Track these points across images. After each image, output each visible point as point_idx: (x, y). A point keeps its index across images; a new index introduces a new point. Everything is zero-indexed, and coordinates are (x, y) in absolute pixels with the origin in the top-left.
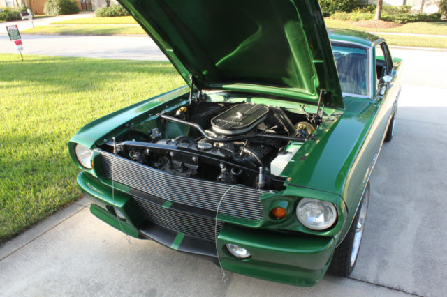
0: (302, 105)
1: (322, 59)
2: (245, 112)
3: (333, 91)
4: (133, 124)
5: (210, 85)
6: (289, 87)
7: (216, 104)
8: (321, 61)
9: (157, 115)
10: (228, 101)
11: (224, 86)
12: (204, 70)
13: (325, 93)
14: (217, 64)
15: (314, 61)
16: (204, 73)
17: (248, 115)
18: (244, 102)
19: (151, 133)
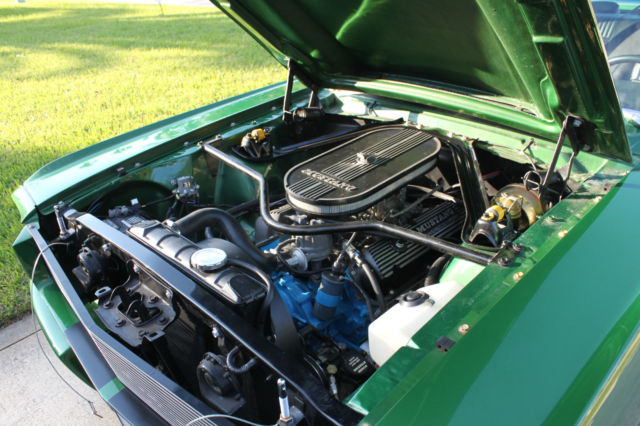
0: (528, 139)
1: (561, 35)
2: (378, 154)
3: (599, 121)
4: (137, 165)
5: (333, 80)
6: (499, 94)
7: (350, 119)
8: (559, 39)
9: (199, 147)
10: (372, 116)
11: (359, 84)
12: (313, 49)
13: (577, 123)
14: (338, 36)
15: (536, 39)
16: (314, 54)
17: (384, 163)
18: (401, 121)
19: (176, 186)
